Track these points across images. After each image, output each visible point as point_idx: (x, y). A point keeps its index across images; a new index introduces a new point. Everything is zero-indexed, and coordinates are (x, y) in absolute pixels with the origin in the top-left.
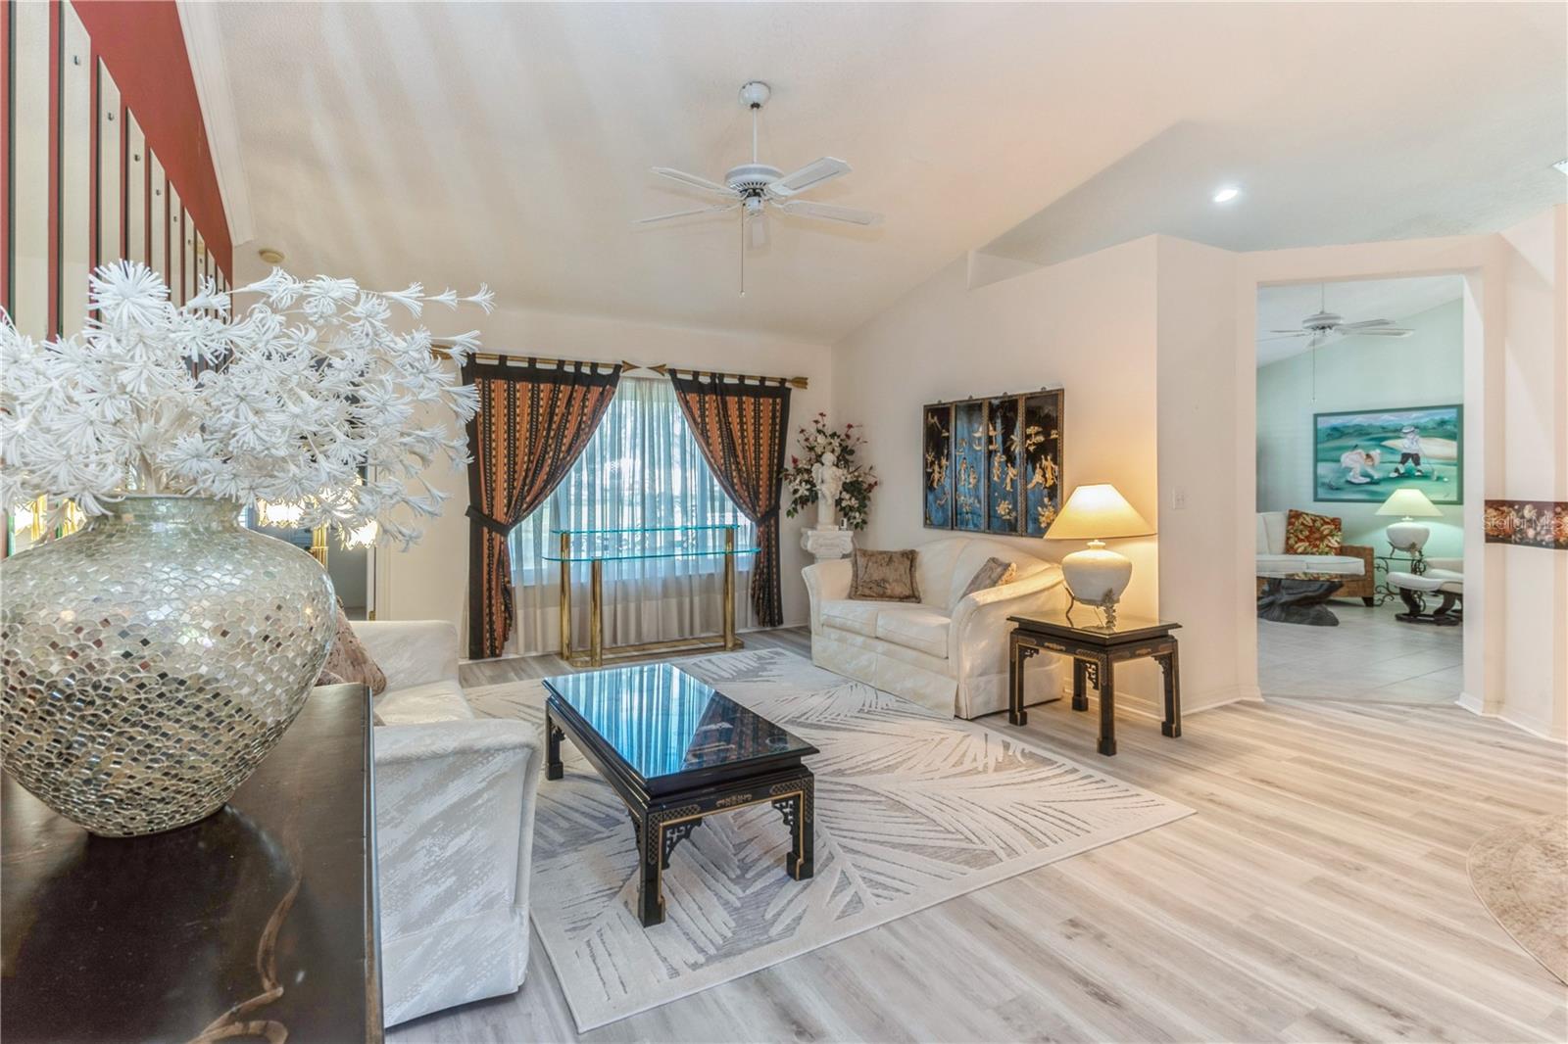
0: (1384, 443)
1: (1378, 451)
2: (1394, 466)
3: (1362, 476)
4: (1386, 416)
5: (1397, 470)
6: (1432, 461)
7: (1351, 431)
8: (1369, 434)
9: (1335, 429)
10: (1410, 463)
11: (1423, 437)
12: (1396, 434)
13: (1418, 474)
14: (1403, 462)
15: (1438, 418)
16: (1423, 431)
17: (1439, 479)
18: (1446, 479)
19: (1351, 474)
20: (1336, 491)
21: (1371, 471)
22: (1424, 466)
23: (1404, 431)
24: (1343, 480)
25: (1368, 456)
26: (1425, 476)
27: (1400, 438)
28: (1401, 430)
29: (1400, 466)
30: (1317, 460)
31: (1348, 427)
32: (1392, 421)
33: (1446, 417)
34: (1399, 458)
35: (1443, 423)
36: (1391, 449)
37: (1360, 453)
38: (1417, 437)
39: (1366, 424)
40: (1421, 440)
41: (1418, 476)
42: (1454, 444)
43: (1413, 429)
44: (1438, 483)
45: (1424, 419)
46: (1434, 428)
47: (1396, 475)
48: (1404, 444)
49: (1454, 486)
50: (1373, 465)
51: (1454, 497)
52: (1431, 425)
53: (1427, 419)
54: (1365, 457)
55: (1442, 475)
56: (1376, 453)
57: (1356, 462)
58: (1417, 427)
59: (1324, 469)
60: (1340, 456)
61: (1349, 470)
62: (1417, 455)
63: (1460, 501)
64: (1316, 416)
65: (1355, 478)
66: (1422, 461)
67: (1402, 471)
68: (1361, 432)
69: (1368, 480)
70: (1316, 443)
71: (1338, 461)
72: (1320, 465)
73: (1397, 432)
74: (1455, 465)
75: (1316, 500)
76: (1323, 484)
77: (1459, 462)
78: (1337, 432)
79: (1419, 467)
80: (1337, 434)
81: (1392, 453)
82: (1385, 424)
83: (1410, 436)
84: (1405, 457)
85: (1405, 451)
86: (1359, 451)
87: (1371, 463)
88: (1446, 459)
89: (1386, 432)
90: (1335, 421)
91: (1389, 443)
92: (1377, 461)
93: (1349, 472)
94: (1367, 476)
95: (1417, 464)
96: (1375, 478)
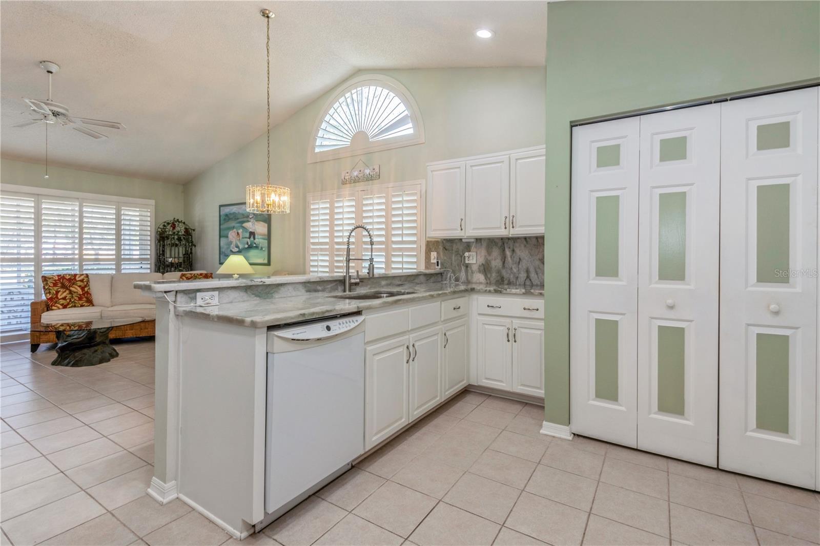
2: (246, 240)
3: (235, 247)
5: (248, 243)
7: (231, 216)
8: (238, 219)
9: (226, 215)
10: (252, 238)
11: (256, 221)
13: (255, 245)
14: (250, 238)
18: (264, 249)
19: (232, 245)
20: (226, 257)
21: (239, 244)
22: (257, 241)
23: (250, 217)
24: (229, 250)
25: (238, 233)
26: (257, 247)
27: (248, 221)
29: (248, 240)
30: (220, 237)
31: (230, 214)
34: (248, 235)
37: (235, 232)
38: (254, 221)
39: (236, 212)
40: (256, 223)
41: (255, 247)
42: (266, 226)
43: (253, 215)
44: (261, 251)
47: (247, 246)
48: (249, 226)
49: (266, 253)
50: (239, 240)
51: (266, 261)
57: (233, 237)
59: (223, 240)
60: (228, 234)
61: (231, 243)
62: (254, 232)
63: (269, 264)
64: (220, 206)
65: (233, 248)
66: (256, 236)
68: (234, 217)
69: (237, 249)
70: (220, 224)
71: (227, 237)
72: (222, 239)
73: (246, 218)
74: (267, 240)
75: (220, 263)
76: (223, 252)
77: (269, 238)
80: (226, 218)
82: (244, 212)
83: (252, 220)
84: (250, 234)
85: (250, 230)
86: (235, 230)
87: (238, 238)
88: (264, 235)
89: (244, 218)
90: (227, 210)
91: (245, 225)
92: (241, 237)
93: (231, 244)
94: (237, 247)
95: (254, 239)
96: (240, 248)
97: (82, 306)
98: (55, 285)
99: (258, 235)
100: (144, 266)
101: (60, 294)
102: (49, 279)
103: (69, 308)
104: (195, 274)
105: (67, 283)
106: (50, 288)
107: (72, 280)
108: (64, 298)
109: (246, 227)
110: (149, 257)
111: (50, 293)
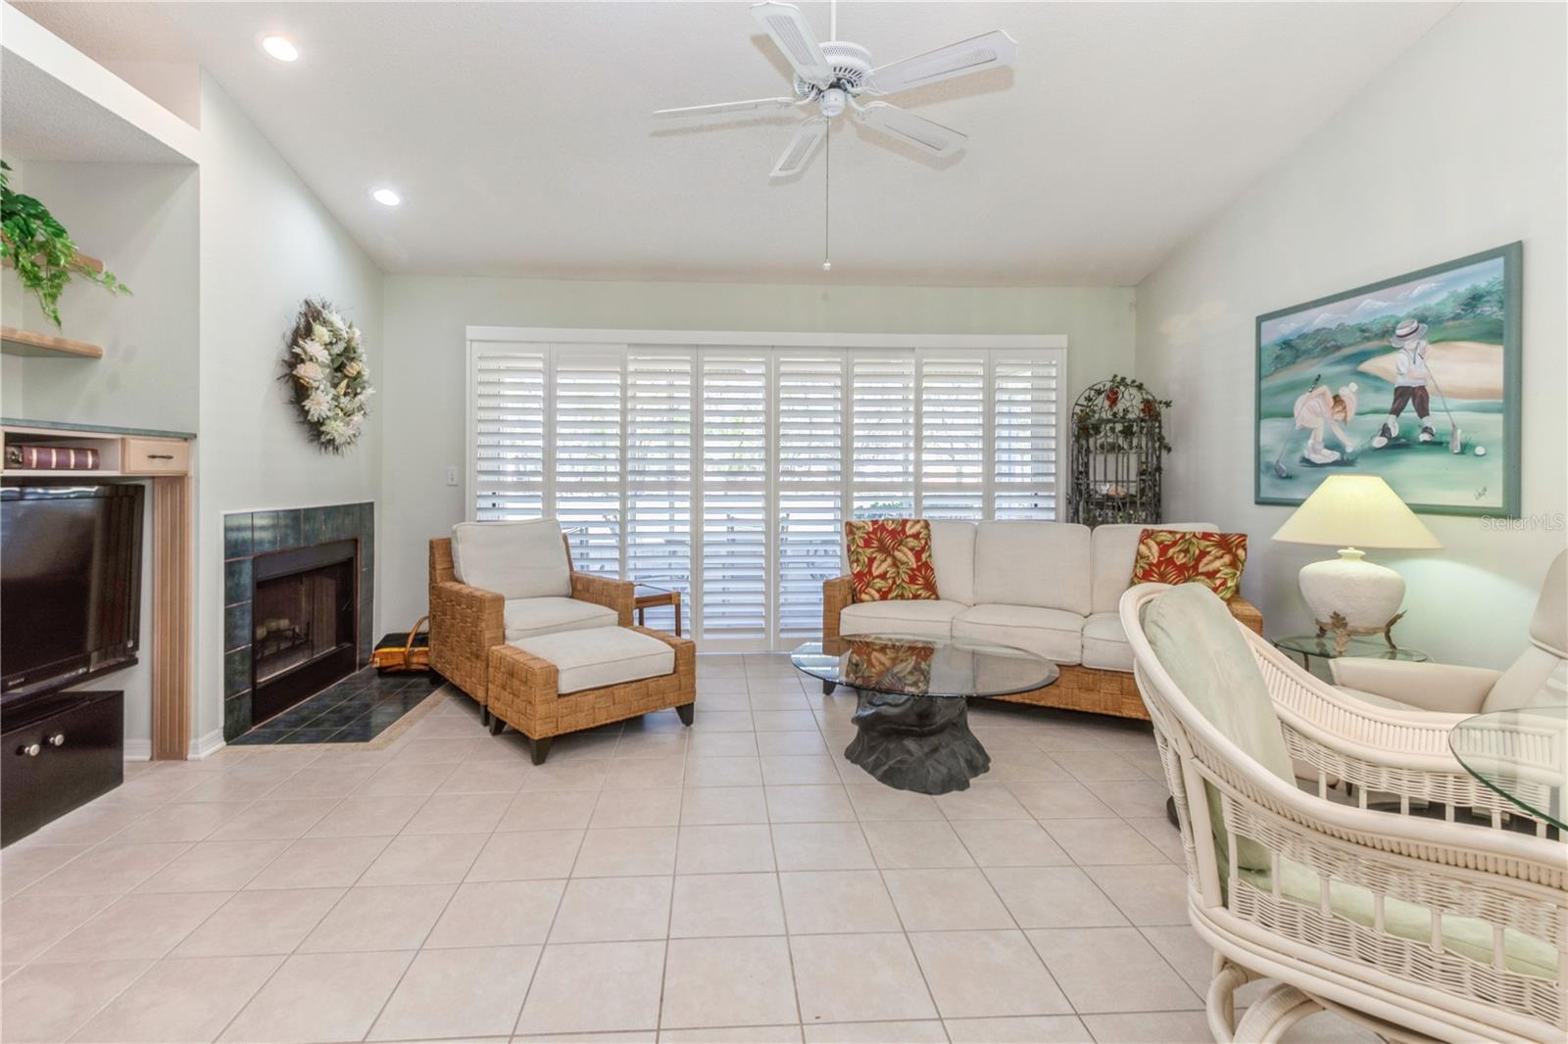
0: (1366, 366)
1: (1353, 386)
2: (1378, 420)
3: (1327, 447)
4: (1368, 302)
5: (1385, 431)
6: (1452, 403)
7: (1309, 344)
8: (1338, 348)
9: (1287, 344)
10: (1410, 412)
11: (1432, 343)
12: (1385, 343)
13: (1423, 437)
14: (1396, 411)
15: (1464, 289)
16: (1434, 327)
17: (1466, 448)
18: (1480, 450)
19: (1310, 442)
20: (1286, 481)
21: (1341, 436)
22: (1436, 420)
23: (1399, 332)
24: (1297, 457)
25: (1337, 399)
26: (1437, 445)
27: (1390, 350)
28: (1394, 329)
29: (1391, 420)
30: (1259, 416)
31: (1303, 337)
32: (1375, 312)
33: (1482, 284)
34: (1387, 400)
35: (1475, 299)
36: (1377, 378)
37: (1323, 394)
38: (1424, 343)
39: (1333, 326)
40: (1432, 350)
41: (1423, 442)
42: (1497, 352)
43: (1415, 325)
44: (1465, 460)
45: (1437, 295)
46: (1457, 317)
47: (1384, 441)
48: (1397, 366)
49: (1495, 467)
50: (1345, 420)
51: (1495, 499)
52: (1449, 310)
53: (1444, 295)
54: (1332, 403)
55: (1473, 438)
56: (1349, 391)
57: (1317, 415)
58: (1422, 320)
59: (1272, 430)
60: (1293, 404)
61: (1306, 433)
62: (1422, 388)
63: (1511, 510)
64: (1260, 320)
65: (1315, 451)
66: (1434, 403)
67: (1395, 433)
68: (1324, 344)
69: (1335, 456)
70: (1259, 378)
71: (1289, 415)
72: (1265, 424)
73: (1383, 337)
74: (1499, 411)
75: (1261, 502)
76: (1269, 467)
77: (1511, 401)
78: (1291, 350)
79: (1427, 422)
80: (1288, 354)
81: (1378, 390)
82: (1365, 321)
83: (1410, 344)
84: (1403, 394)
85: (1401, 382)
86: (1323, 388)
87: (1340, 417)
88: (1490, 393)
89: (1368, 339)
90: (1288, 327)
91: (1369, 366)
92: (1351, 414)
93: (1308, 437)
94: (1333, 445)
95: (1423, 411)
96: (1349, 450)
97: (916, 597)
98: (868, 543)
99: (1443, 394)
100: (1042, 504)
101: (875, 565)
102: (858, 528)
103: (892, 599)
104: (1184, 534)
105: (888, 541)
106: (860, 550)
107: (899, 533)
108: (883, 576)
109: (1379, 374)
110: (1052, 479)
111: (858, 561)
